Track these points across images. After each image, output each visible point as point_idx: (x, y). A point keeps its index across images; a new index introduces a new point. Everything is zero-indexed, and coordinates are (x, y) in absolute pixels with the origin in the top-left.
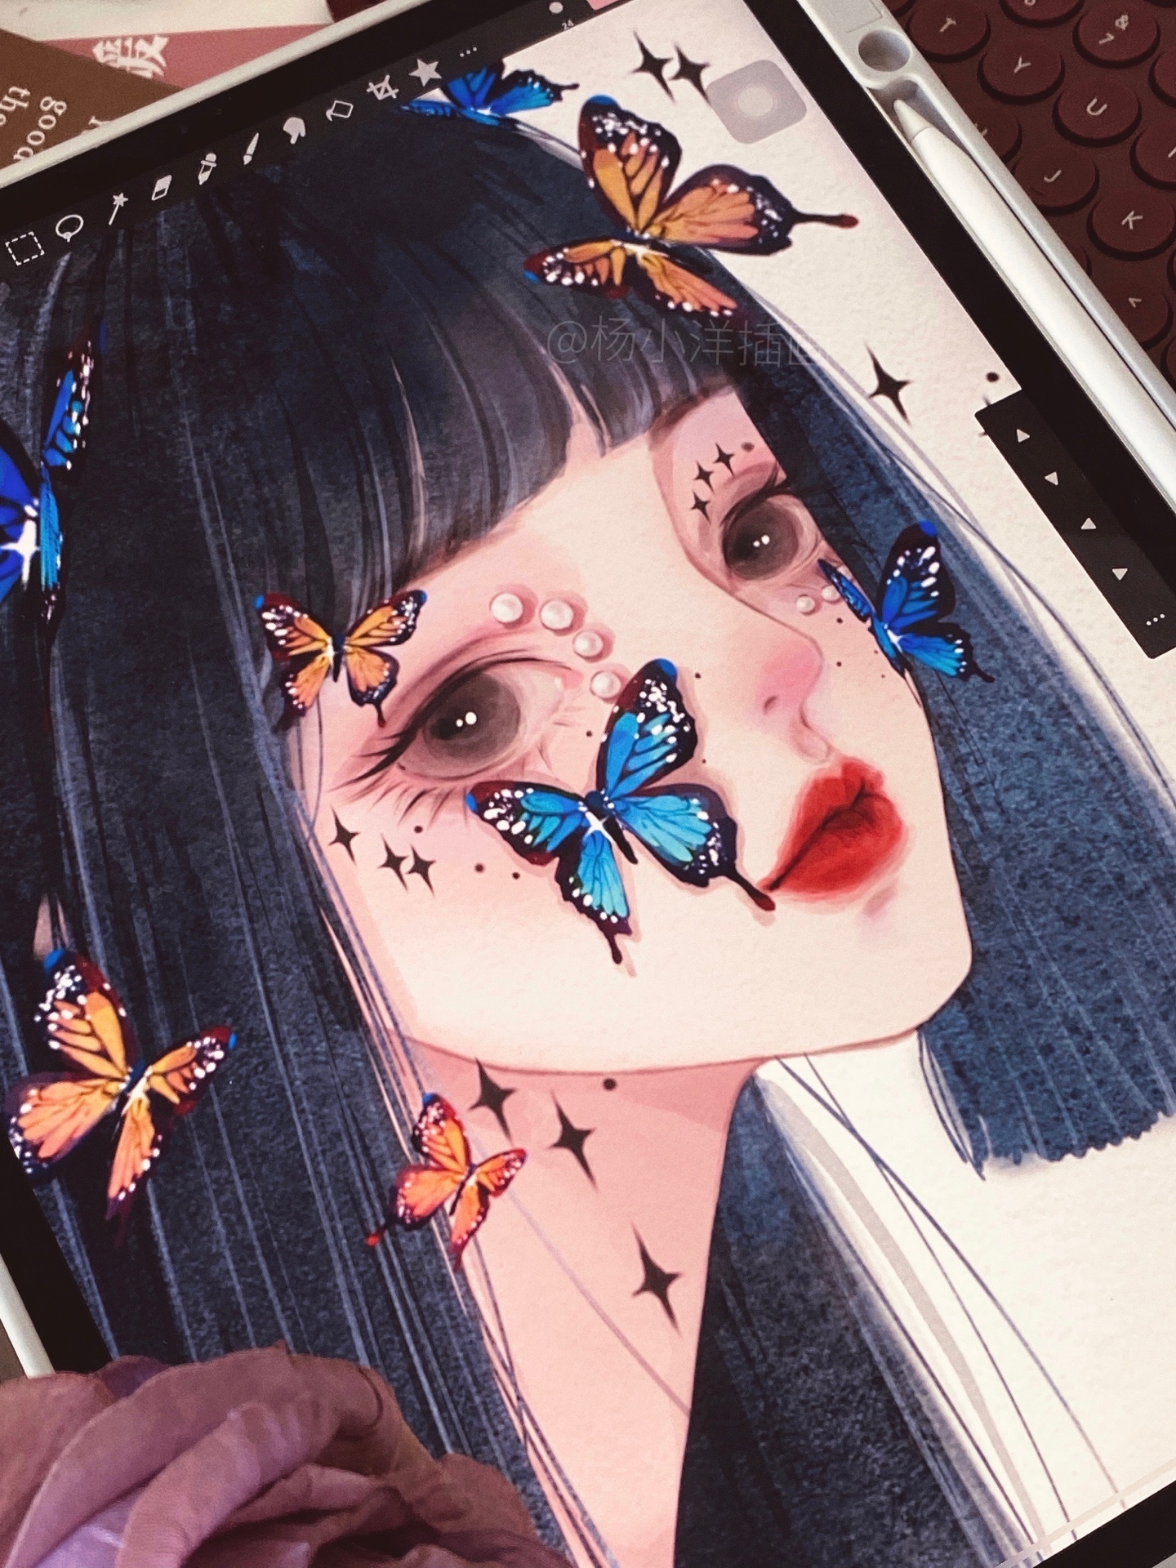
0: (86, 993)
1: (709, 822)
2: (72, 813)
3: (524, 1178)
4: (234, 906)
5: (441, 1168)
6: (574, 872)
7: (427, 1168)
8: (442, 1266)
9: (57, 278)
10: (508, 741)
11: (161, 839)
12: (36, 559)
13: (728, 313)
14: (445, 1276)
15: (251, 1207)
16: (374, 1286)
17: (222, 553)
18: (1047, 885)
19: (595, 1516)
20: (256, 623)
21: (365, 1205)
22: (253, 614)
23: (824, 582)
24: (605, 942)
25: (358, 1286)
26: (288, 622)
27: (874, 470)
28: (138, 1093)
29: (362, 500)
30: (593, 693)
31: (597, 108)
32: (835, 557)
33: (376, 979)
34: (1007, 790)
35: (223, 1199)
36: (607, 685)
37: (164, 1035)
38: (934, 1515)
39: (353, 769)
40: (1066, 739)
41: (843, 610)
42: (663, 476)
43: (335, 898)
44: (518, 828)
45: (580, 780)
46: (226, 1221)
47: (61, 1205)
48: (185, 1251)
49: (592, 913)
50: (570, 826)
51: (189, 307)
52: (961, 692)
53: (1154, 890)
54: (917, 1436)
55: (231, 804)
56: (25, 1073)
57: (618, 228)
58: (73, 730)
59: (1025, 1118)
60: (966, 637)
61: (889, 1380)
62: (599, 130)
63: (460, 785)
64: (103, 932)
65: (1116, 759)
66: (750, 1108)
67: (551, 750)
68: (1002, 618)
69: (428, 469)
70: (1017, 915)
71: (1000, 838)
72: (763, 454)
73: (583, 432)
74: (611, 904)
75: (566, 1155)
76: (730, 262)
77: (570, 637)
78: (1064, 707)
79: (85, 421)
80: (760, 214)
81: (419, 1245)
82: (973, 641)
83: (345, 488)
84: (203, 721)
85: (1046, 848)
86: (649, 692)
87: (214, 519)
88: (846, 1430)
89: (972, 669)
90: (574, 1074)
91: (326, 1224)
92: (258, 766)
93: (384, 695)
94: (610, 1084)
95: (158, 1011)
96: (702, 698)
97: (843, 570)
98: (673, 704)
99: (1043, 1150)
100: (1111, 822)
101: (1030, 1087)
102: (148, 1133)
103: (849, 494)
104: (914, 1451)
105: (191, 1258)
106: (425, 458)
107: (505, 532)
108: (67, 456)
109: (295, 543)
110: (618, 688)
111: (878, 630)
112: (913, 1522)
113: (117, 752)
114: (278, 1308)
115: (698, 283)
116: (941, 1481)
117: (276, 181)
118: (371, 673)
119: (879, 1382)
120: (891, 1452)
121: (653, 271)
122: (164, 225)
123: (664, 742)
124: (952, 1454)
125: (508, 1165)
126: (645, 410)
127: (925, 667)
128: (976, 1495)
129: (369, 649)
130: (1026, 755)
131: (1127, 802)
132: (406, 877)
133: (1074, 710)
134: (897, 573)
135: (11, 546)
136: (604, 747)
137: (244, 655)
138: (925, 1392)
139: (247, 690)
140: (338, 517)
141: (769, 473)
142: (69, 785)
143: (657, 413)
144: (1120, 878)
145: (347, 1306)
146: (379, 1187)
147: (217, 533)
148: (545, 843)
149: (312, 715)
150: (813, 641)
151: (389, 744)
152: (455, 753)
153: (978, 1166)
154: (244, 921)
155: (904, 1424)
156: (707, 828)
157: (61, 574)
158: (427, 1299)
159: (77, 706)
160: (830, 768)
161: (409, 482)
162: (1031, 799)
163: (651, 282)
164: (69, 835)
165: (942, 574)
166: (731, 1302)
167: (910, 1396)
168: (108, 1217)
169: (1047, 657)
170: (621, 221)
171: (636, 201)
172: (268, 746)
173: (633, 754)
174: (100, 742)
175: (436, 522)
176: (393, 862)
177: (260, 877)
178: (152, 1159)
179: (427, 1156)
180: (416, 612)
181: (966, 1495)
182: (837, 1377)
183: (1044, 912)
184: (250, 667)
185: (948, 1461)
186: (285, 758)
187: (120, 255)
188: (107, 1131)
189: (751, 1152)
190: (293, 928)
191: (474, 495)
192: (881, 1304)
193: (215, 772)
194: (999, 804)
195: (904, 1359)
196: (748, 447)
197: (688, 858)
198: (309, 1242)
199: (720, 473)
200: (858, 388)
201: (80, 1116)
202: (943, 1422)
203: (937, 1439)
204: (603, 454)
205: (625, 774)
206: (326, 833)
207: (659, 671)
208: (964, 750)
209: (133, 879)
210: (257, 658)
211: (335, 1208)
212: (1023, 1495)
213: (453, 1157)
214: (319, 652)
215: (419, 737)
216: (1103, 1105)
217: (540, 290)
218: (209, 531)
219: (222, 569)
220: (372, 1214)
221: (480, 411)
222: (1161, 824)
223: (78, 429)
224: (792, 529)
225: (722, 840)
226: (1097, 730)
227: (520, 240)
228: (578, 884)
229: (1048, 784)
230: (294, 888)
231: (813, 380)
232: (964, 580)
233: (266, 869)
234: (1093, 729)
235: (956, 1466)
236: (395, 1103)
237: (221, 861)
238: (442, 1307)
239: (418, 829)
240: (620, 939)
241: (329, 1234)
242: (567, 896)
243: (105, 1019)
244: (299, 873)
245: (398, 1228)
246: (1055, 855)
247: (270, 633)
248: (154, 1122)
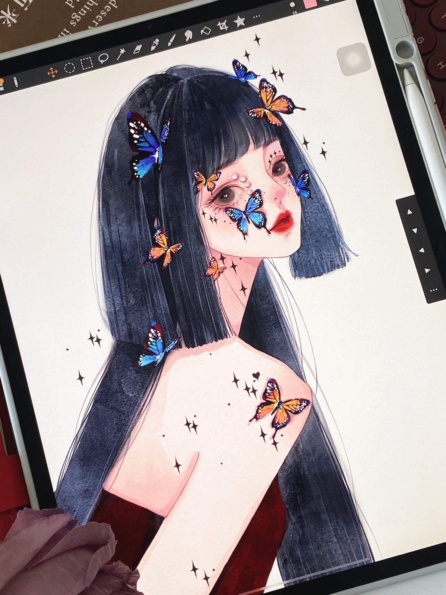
0: (162, 234)
1: (263, 218)
2: (161, 204)
3: (226, 271)
4: (186, 223)
5: (213, 268)
6: (240, 224)
7: (211, 268)
8: (212, 283)
9: (165, 105)
10: (232, 200)
11: (175, 210)
12: (158, 159)
13: (280, 125)
14: (212, 284)
15: (184, 270)
16: (201, 284)
17: (189, 161)
18: (315, 235)
19: (230, 321)
20: (193, 175)
21: (201, 272)
22: (193, 173)
23: (288, 178)
24: (243, 236)
25: (199, 284)
26: (198, 175)
27: (300, 158)
28: (169, 251)
29: (213, 154)
30: (247, 193)
31: (263, 80)
32: (291, 174)
33: (206, 238)
34: (312, 218)
35: (180, 268)
36: (249, 193)
37: (173, 242)
38: (279, 327)
39: (207, 202)
40: (323, 211)
41: (291, 184)
42: (264, 155)
43: (201, 223)
44: (232, 215)
45: (243, 209)
46: (180, 272)
47: (156, 266)
48: (174, 275)
49: (242, 231)
50: (240, 216)
51: (187, 113)
52: (308, 200)
53: (331, 238)
54: (278, 315)
55: (186, 205)
56: (152, 245)
57: (263, 106)
58: (162, 190)
59: (303, 271)
60: (310, 191)
61: (276, 307)
62: (263, 85)
63: (223, 207)
64: (165, 224)
65: (330, 215)
66: (262, 265)
67: (239, 202)
68: (317, 188)
69: (224, 149)
70: (309, 240)
71: (309, 226)
72: (282, 153)
73: (252, 145)
74: (245, 230)
75: (233, 269)
76: (282, 115)
77: (244, 183)
78: (324, 205)
79: (168, 134)
80: (289, 106)
81: (209, 279)
82: (311, 192)
83: (210, 151)
84: (183, 191)
85: (316, 229)
86: (256, 194)
87: (188, 155)
88: (268, 313)
89: (310, 197)
90: (235, 256)
91: (195, 274)
92: (191, 200)
93: (213, 190)
94: (241, 259)
95: (172, 238)
96: (265, 196)
97: (292, 176)
98: (260, 197)
99: (305, 276)
100: (327, 226)
101: (305, 267)
102: (170, 257)
103: (295, 163)
104: (277, 317)
105: (175, 276)
106: (224, 147)
107: (236, 163)
108: (164, 140)
109: (201, 160)
110: (251, 193)
111: (296, 188)
112: (275, 327)
113: (169, 194)
114: (187, 286)
115: (276, 119)
116: (281, 322)
117: (204, 89)
118: (211, 186)
119: (274, 307)
120: (274, 317)
121: (268, 115)
122: (184, 96)
123: (257, 204)
124: (283, 319)
125: (223, 269)
126: (263, 143)
127: (302, 196)
128: (285, 325)
129: (211, 181)
130: (316, 213)
131: (330, 223)
132: (213, 222)
133: (325, 206)
134: (301, 178)
135: (154, 156)
136: (247, 203)
137: (191, 180)
138: (280, 309)
139: (190, 187)
140: (208, 156)
141: (282, 157)
142: (161, 199)
143: (265, 143)
144: (326, 235)
145: (197, 287)
146: (204, 270)
147: (188, 157)
148: (236, 219)
149: (200, 192)
150: (284, 189)
151: (213, 198)
152: (223, 201)
153: (295, 278)
154: (187, 225)
155: (277, 314)
156: (262, 219)
157: (162, 162)
158: (209, 287)
159: (163, 186)
160: (284, 211)
161: (221, 151)
162: (315, 220)
163: (268, 117)
164: (160, 207)
165: (309, 179)
166: (254, 293)
167: (278, 310)
168: (163, 269)
169: (323, 196)
170: (264, 105)
171: (267, 101)
172: (193, 196)
173: (252, 205)
174: (166, 192)
175: (225, 160)
176: (211, 219)
177: (190, 219)
178: (170, 261)
179: (211, 266)
180: (220, 175)
181: (284, 325)
182: (268, 306)
183: (313, 239)
184: (191, 182)
185: (282, 320)
186: (196, 199)
187: (176, 101)
188: (164, 256)
189: (261, 272)
190: (194, 228)
191: (232, 155)
192: (276, 297)
193: (184, 200)
194: (310, 220)
195: (278, 305)
196: (280, 152)
197: (258, 224)
198: (192, 277)
199: (274, 156)
200: (300, 142)
201: (160, 253)
202: (282, 314)
203: (281, 316)
204: (255, 150)
205: (250, 208)
206: (201, 212)
207: (258, 191)
208: (306, 211)
209: (170, 216)
210: (193, 181)
211: (197, 272)
212: (292, 326)
213: (215, 267)
214: (203, 181)
215: (218, 198)
216: (316, 271)
217: (248, 117)
218: (187, 157)
219: (188, 164)
220: (202, 274)
221: (235, 139)
222: (335, 227)
223: (166, 135)
224: (285, 168)
225: (264, 221)
226: (328, 210)
227: (246, 106)
228: (240, 226)
229: (318, 218)
230: (195, 221)
231: (293, 140)
232: (312, 181)
233: (191, 217)
234: (327, 210)
235: (283, 320)
236: (207, 258)
237: (184, 215)
238: (211, 289)
239: (216, 214)
240: (246, 236)
241: (195, 276)
242: (238, 228)
243: (164, 238)
244: (196, 218)
245: (206, 276)
246: (317, 230)
247: (195, 177)
248: (171, 256)
